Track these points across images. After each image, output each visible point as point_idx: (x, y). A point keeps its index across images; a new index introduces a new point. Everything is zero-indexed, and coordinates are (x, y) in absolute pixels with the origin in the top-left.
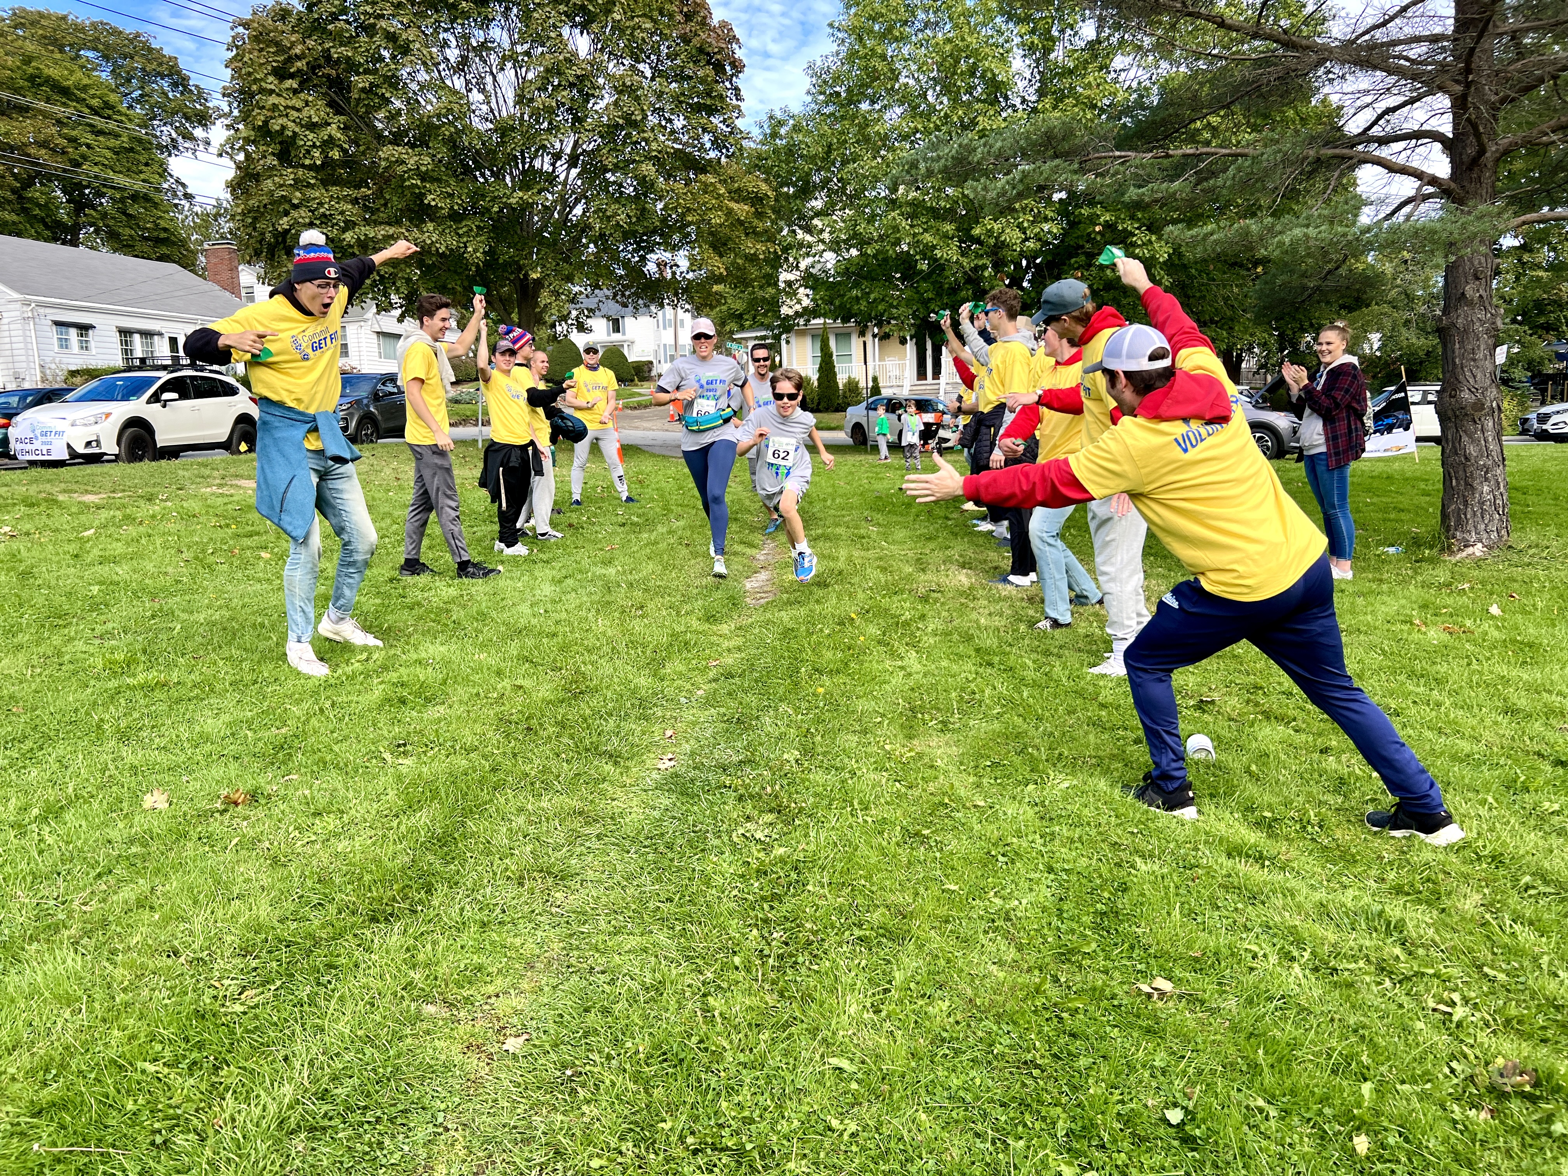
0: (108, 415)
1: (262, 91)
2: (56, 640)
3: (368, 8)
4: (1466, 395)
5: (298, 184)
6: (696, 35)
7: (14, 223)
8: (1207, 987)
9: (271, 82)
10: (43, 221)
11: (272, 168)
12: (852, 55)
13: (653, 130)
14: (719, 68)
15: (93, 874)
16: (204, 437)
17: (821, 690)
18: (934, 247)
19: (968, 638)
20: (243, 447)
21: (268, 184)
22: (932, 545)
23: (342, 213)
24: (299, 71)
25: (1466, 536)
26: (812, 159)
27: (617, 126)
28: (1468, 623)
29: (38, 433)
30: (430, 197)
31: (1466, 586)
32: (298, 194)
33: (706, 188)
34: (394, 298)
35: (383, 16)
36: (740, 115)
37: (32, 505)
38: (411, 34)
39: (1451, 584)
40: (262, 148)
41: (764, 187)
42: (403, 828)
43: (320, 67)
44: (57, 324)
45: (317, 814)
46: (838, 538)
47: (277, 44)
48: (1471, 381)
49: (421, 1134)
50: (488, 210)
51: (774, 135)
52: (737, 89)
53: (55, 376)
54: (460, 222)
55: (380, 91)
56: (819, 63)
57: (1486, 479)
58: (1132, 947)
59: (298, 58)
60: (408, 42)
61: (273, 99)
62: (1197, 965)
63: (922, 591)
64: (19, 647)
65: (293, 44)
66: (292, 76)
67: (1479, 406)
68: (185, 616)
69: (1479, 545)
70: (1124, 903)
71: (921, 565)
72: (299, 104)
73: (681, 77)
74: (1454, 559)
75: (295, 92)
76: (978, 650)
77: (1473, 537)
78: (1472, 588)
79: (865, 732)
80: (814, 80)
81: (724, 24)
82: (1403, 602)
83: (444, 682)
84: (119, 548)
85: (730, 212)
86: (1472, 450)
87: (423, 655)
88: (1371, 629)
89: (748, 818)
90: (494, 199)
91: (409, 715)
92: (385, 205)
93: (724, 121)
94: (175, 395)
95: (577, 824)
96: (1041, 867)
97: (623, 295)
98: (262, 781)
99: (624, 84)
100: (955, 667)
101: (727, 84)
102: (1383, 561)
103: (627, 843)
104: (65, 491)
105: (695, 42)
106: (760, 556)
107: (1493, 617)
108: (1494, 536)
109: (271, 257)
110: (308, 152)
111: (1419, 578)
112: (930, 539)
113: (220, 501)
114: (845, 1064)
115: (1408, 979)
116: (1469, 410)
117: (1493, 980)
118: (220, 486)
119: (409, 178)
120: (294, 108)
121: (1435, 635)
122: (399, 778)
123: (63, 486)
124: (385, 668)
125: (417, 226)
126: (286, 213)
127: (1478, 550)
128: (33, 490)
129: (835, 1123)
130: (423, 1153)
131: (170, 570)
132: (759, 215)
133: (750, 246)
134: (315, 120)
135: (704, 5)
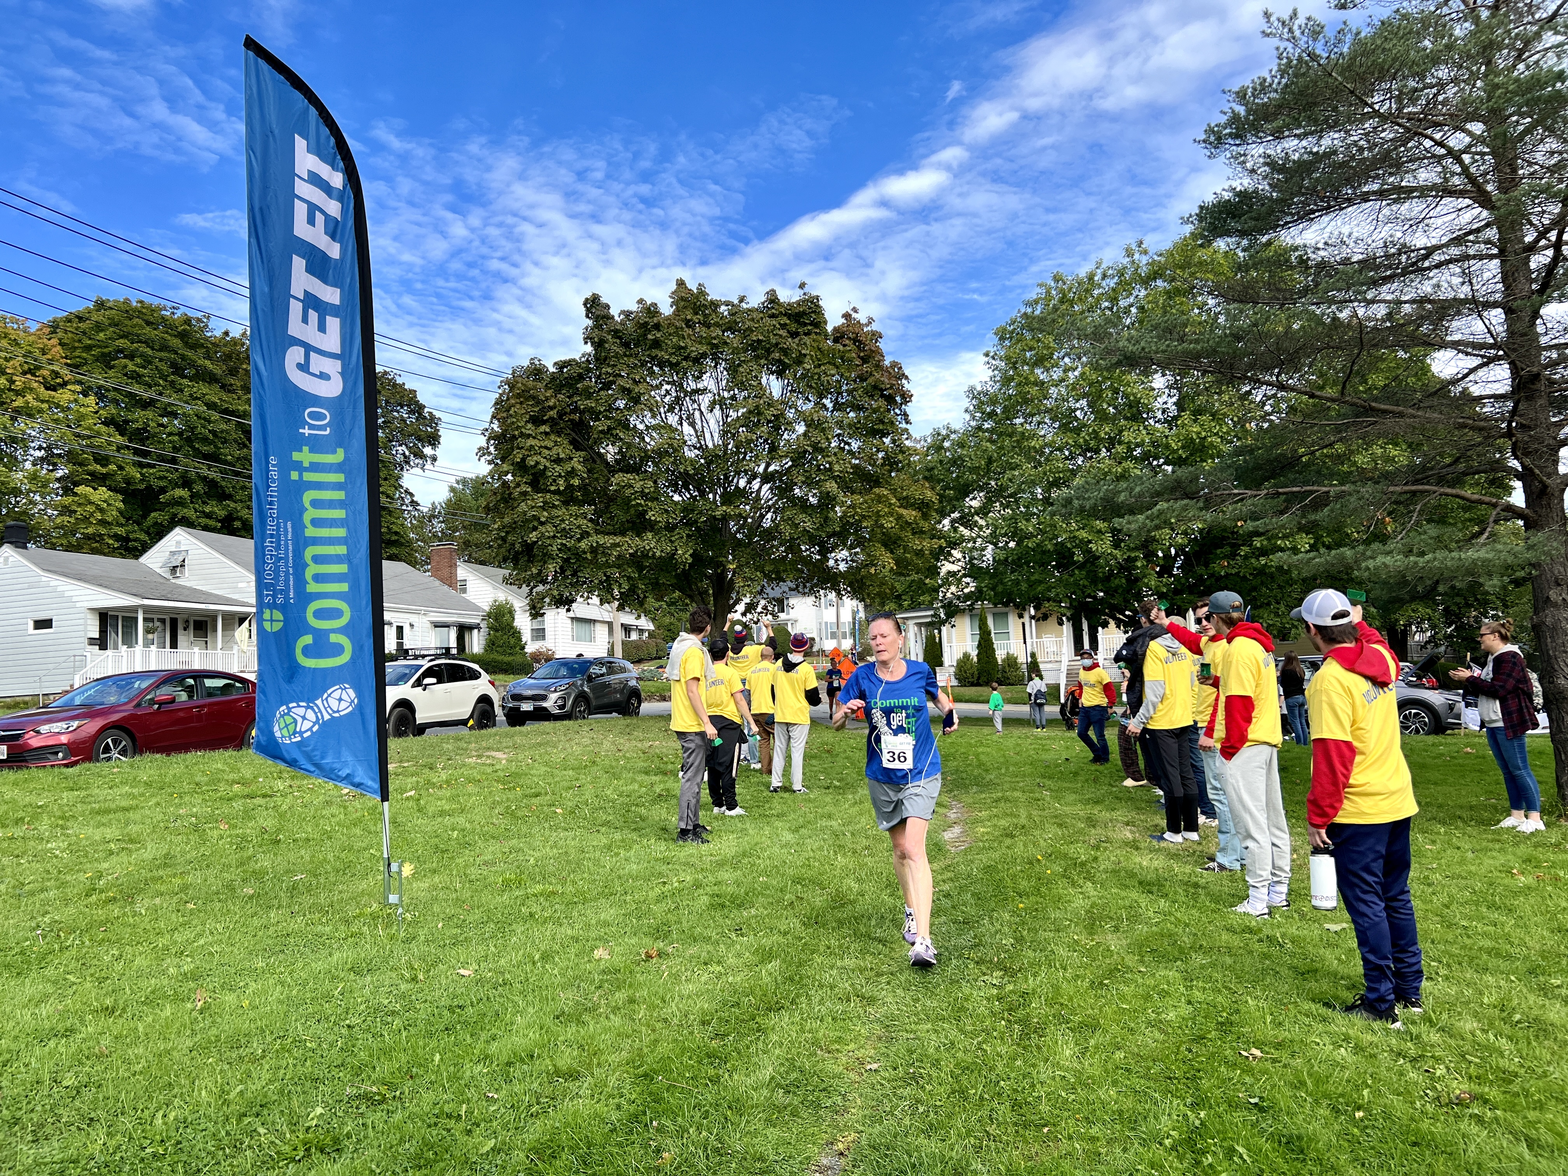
1: (522, 435)
3: (609, 370)
5: (546, 505)
6: (871, 374)
8: (1283, 1055)
9: (530, 429)
11: (525, 494)
12: (1006, 381)
13: (835, 454)
14: (890, 400)
18: (1089, 542)
21: (523, 507)
22: (1099, 807)
23: (579, 527)
24: (552, 419)
26: (974, 470)
27: (805, 452)
30: (650, 514)
32: (545, 514)
33: (880, 499)
34: (615, 593)
36: (908, 435)
38: (641, 388)
40: (518, 479)
41: (931, 495)
43: (566, 413)
46: (1016, 800)
47: (534, 398)
50: (696, 522)
51: (939, 448)
52: (906, 415)
54: (671, 531)
55: (614, 432)
56: (978, 388)
58: (1240, 1037)
59: (551, 408)
60: (640, 394)
61: (531, 442)
63: (1094, 841)
66: (544, 422)
70: (1235, 1018)
71: (1091, 822)
72: (550, 444)
73: (858, 408)
76: (1140, 883)
79: (1058, 930)
80: (974, 402)
81: (895, 365)
85: (900, 517)
88: (1472, 874)
90: (702, 514)
93: (895, 442)
94: (434, 680)
97: (805, 587)
98: (659, 947)
100: (1122, 893)
101: (898, 412)
105: (870, 380)
106: (952, 815)
110: (555, 481)
119: (635, 498)
120: (546, 448)
121: (1524, 880)
125: (639, 536)
133: (917, 543)
134: (562, 456)
135: (878, 352)
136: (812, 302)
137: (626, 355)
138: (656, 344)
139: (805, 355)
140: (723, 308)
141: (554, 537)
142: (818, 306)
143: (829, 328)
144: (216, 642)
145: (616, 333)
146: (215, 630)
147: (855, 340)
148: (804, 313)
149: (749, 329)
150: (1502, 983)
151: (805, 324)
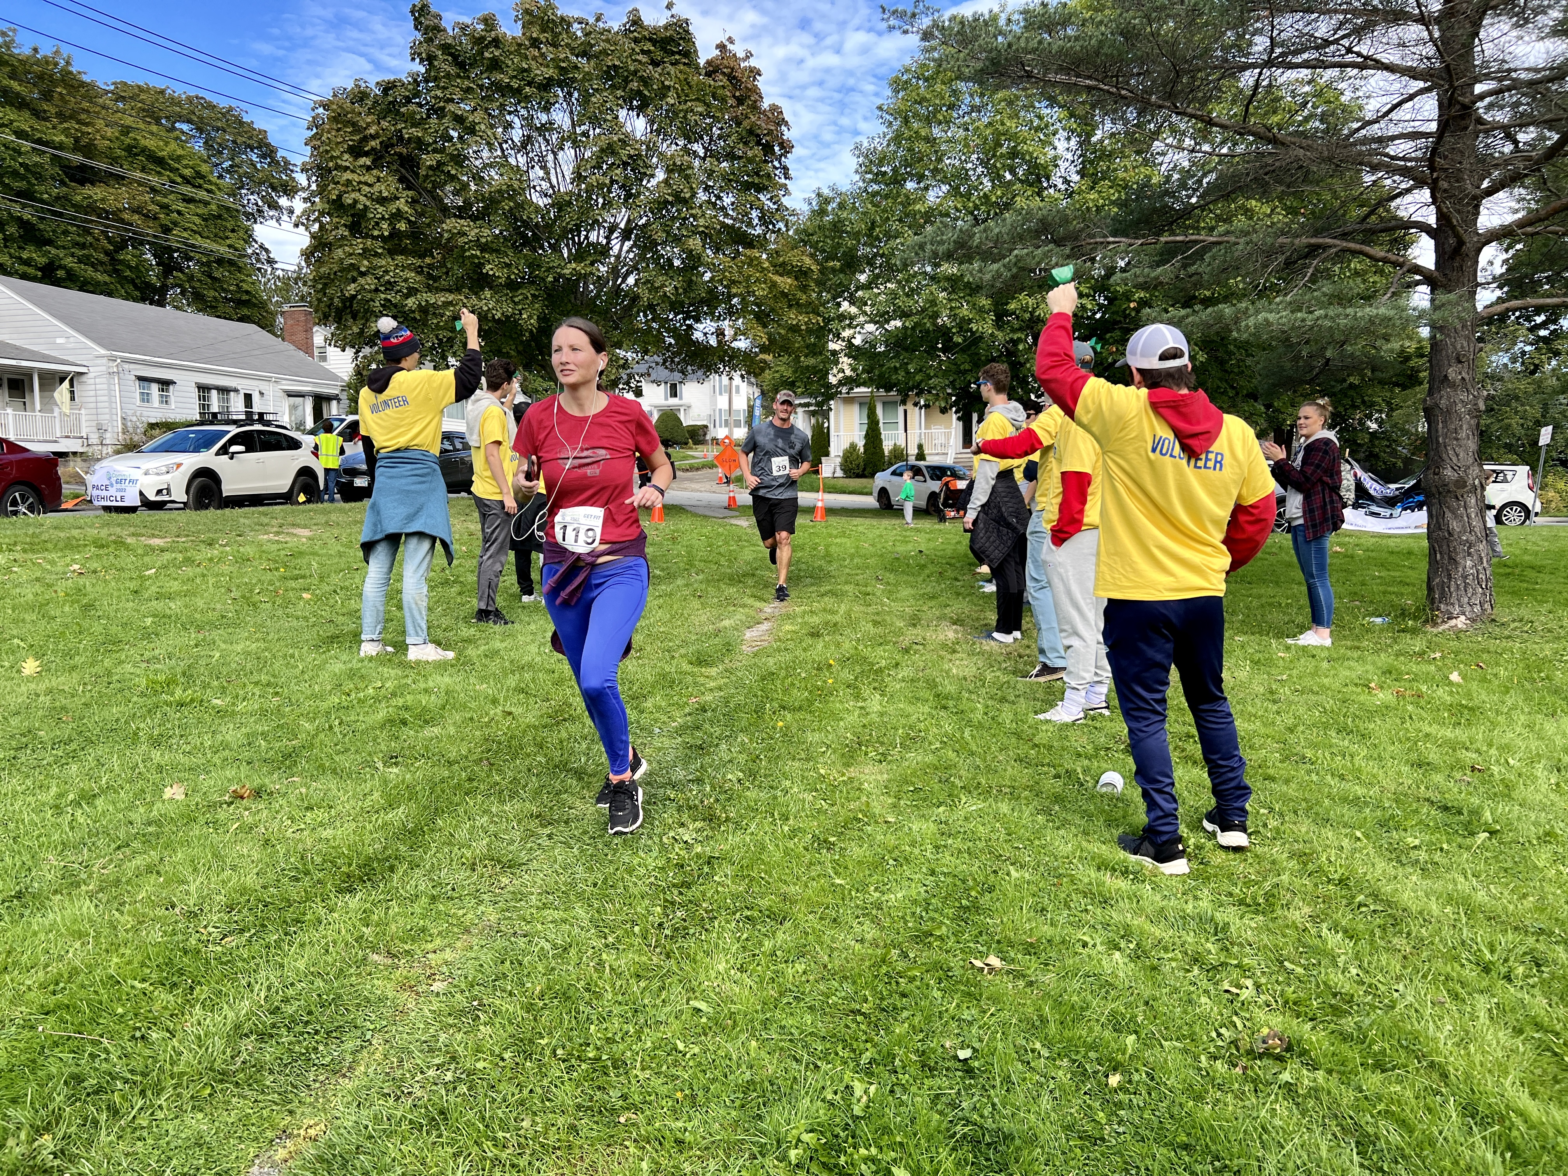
0: (179, 465)
1: (338, 167)
2: (107, 663)
3: (439, 93)
4: (1448, 472)
5: (366, 253)
6: (747, 117)
7: (106, 283)
8: (1032, 965)
9: (347, 160)
10: (132, 282)
11: (343, 238)
12: (897, 139)
13: (701, 207)
14: (768, 149)
15: (113, 846)
16: (266, 488)
17: (780, 724)
18: (970, 321)
19: (932, 684)
20: (302, 498)
21: (339, 253)
22: (933, 603)
23: (406, 280)
24: (373, 149)
25: (1450, 608)
26: (856, 235)
27: (666, 202)
28: (1424, 688)
29: (113, 480)
30: (488, 267)
31: (1438, 655)
32: (366, 263)
33: (751, 261)
34: (452, 361)
35: (452, 100)
36: (787, 193)
37: (102, 546)
38: (478, 116)
39: (1424, 653)
40: (335, 220)
41: (808, 261)
42: (380, 821)
43: (392, 145)
44: (141, 379)
45: (310, 808)
46: (844, 594)
47: (354, 124)
48: (1454, 459)
49: (350, 1045)
50: (543, 280)
51: (822, 212)
52: (785, 169)
53: (136, 428)
54: (517, 290)
55: (446, 169)
56: (866, 144)
57: (1469, 554)
58: (981, 933)
59: (373, 137)
60: (475, 124)
61: (348, 175)
62: (1030, 949)
63: (906, 643)
64: (73, 668)
65: (368, 125)
66: (366, 154)
67: (1461, 483)
68: (223, 646)
69: (1463, 618)
70: (985, 900)
71: (914, 621)
72: (371, 180)
73: (731, 156)
74: (1435, 630)
75: (369, 169)
76: (938, 696)
77: (1457, 610)
78: (1443, 658)
79: (808, 760)
80: (861, 159)
81: (774, 108)
82: (1369, 667)
83: (443, 707)
84: (175, 586)
85: (774, 285)
86: (1455, 525)
87: (431, 684)
88: (1324, 688)
89: (683, 825)
90: (548, 270)
91: (407, 733)
92: (447, 273)
93: (771, 199)
94: (241, 448)
95: (533, 824)
96: (924, 870)
97: (672, 361)
98: (267, 781)
99: (674, 164)
100: (910, 709)
101: (776, 164)
102: (1368, 630)
103: (572, 842)
104: (133, 535)
105: (746, 124)
107: (1451, 684)
108: (1477, 609)
109: (339, 320)
110: (377, 224)
111: (1396, 647)
112: (933, 597)
113: (275, 547)
114: (702, 1006)
115: (1214, 968)
116: (1452, 487)
117: (1290, 972)
118: (277, 533)
119: (470, 248)
120: (366, 184)
121: (1383, 697)
122: (386, 782)
123: (132, 529)
124: (394, 695)
125: (476, 294)
126: (354, 280)
127: (1461, 622)
128: (104, 533)
129: (681, 1046)
130: (349, 1058)
131: (218, 606)
132: (804, 288)
133: (793, 317)
134: (385, 194)
135: (755, 90)
136: (680, 26)
137: (459, 76)
138: (495, 65)
139: (669, 87)
140: (576, 26)
141: (377, 290)
142: (687, 32)
143: (702, 62)
144: (33, 403)
145: (446, 48)
146: (32, 390)
147: (731, 77)
148: (670, 39)
149: (604, 52)
150: (1346, 843)
151: (673, 53)
